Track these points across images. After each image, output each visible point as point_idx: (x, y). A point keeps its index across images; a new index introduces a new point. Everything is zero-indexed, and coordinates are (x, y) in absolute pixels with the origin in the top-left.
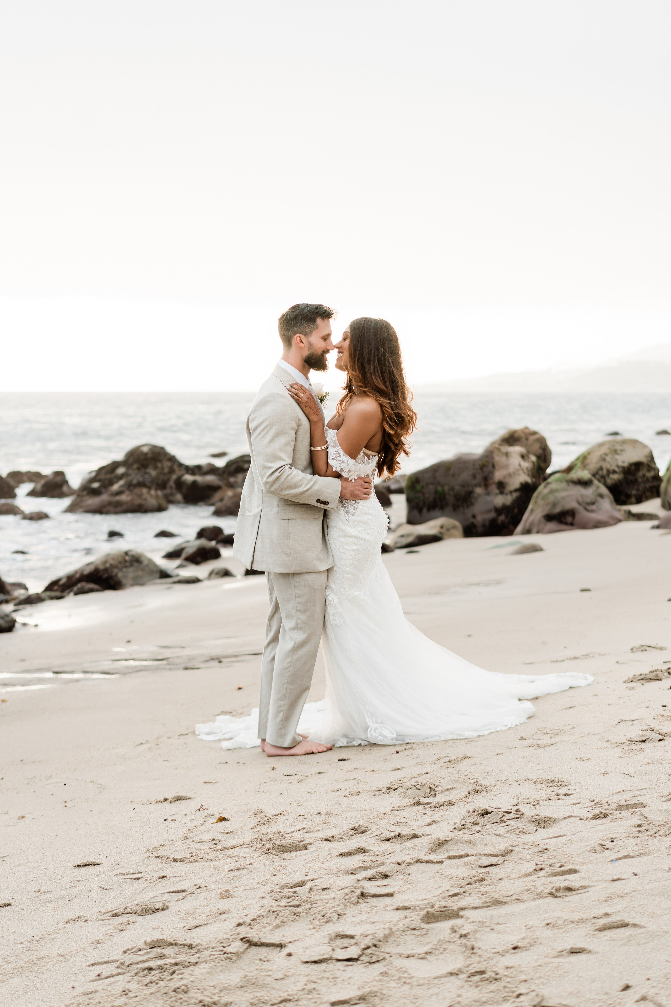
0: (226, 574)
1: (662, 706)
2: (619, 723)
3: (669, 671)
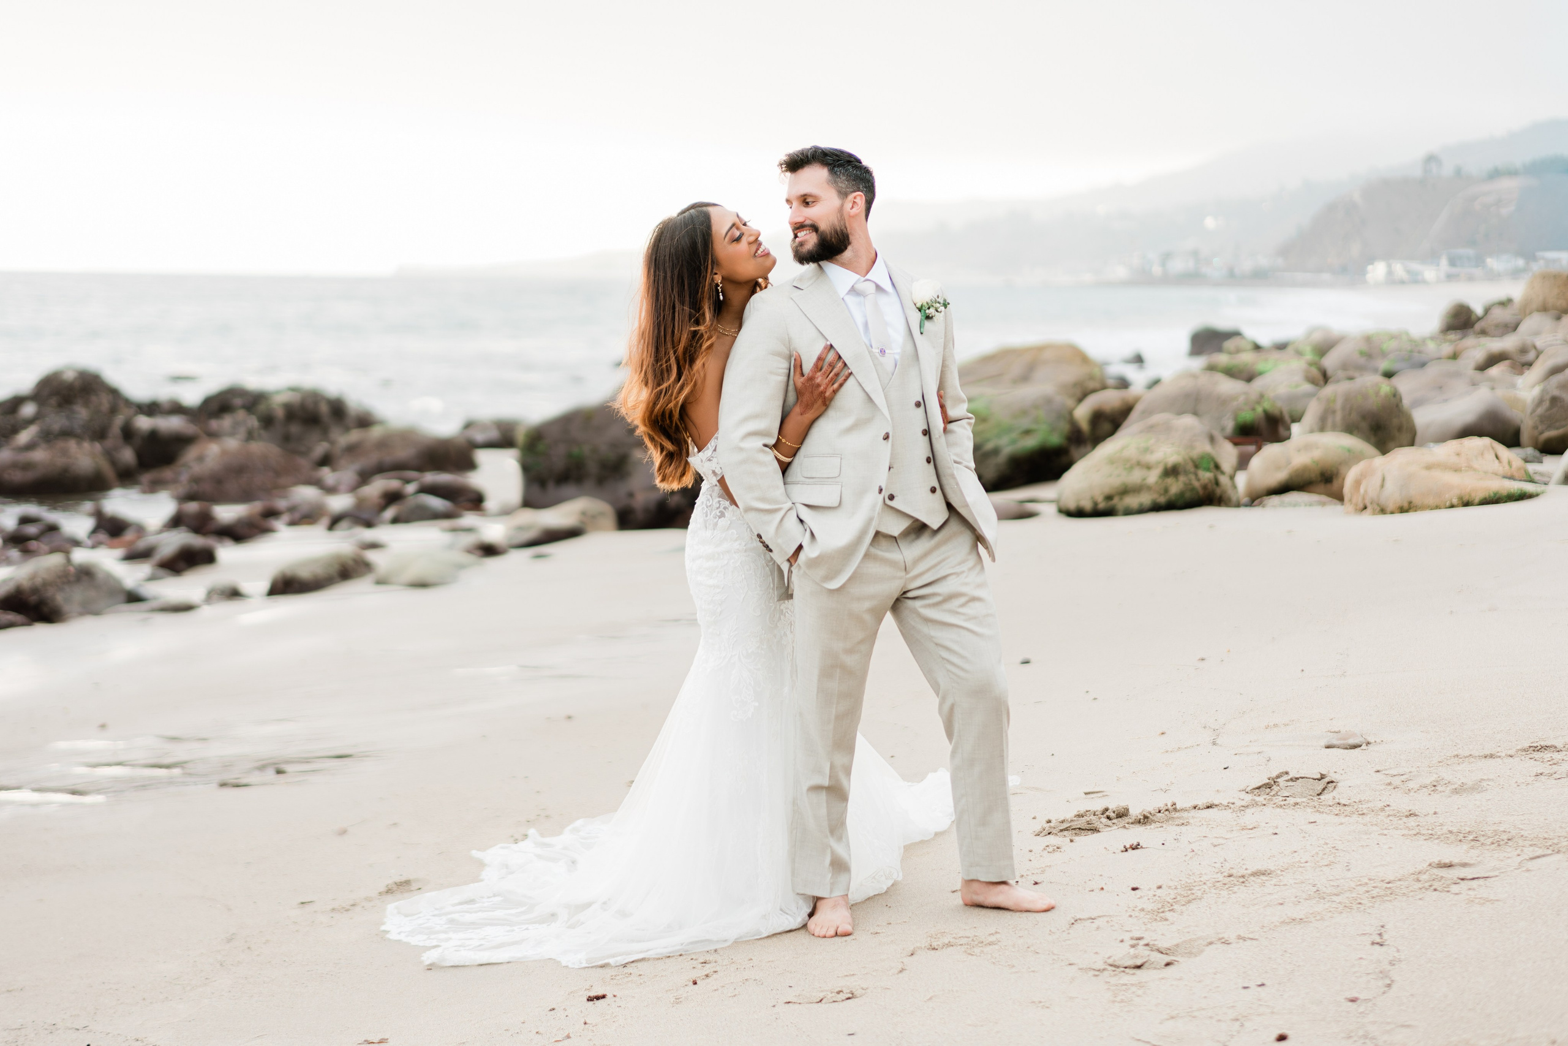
0: (234, 594)
1: (1130, 888)
2: (1073, 924)
3: (1107, 813)
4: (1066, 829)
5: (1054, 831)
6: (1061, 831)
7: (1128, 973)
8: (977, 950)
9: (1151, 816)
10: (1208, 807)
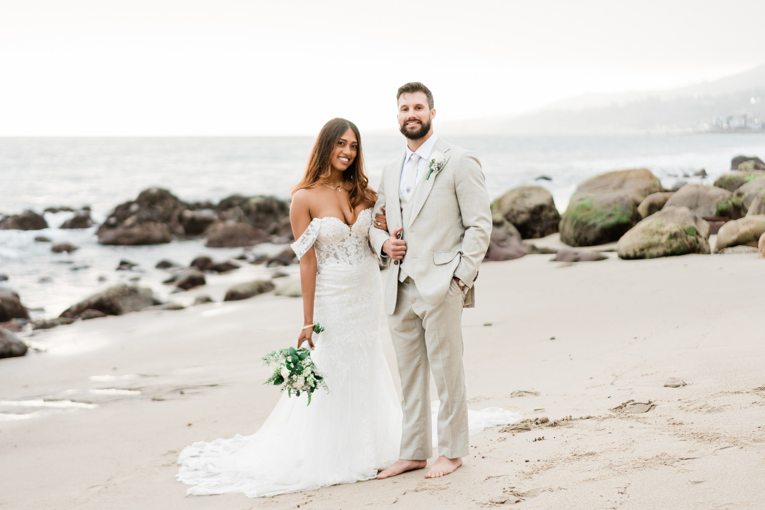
0: (208, 300)
1: (525, 461)
2: (486, 479)
3: (537, 421)
4: (514, 429)
5: (508, 430)
6: (512, 430)
7: (497, 506)
8: (435, 492)
9: (558, 423)
10: (587, 418)
